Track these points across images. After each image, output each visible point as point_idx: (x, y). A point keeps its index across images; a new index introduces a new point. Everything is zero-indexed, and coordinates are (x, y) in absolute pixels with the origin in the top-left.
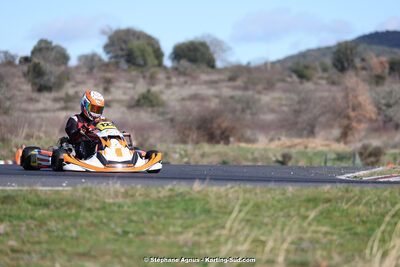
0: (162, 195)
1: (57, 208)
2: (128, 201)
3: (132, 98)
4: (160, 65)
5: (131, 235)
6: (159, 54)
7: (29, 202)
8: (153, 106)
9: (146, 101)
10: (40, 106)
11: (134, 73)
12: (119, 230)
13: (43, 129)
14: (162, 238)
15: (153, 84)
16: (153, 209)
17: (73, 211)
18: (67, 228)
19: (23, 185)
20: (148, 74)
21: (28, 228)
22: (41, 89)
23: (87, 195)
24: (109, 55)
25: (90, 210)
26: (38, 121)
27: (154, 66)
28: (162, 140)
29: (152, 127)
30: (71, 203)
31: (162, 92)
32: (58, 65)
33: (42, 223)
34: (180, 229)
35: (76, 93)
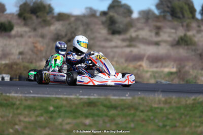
0: (188, 102)
1: (122, 110)
2: (167, 106)
3: (174, 40)
4: (194, 17)
5: (168, 128)
6: (192, 10)
7: (105, 106)
8: (187, 45)
9: (183, 42)
10: (113, 44)
11: (176, 23)
12: (161, 124)
13: (115, 59)
14: (187, 129)
15: (188, 30)
16: (182, 111)
17: (132, 112)
18: (128, 123)
19: (101, 95)
20: (185, 24)
21: (104, 122)
22: (114, 32)
23: (141, 101)
24: (159, 11)
25: (142, 111)
26: (111, 54)
27: (189, 18)
28: (194, 68)
29: (187, 59)
30: (131, 107)
31: (194, 36)
32: (125, 17)
33: (112, 119)
34: (198, 124)
35: (137, 36)
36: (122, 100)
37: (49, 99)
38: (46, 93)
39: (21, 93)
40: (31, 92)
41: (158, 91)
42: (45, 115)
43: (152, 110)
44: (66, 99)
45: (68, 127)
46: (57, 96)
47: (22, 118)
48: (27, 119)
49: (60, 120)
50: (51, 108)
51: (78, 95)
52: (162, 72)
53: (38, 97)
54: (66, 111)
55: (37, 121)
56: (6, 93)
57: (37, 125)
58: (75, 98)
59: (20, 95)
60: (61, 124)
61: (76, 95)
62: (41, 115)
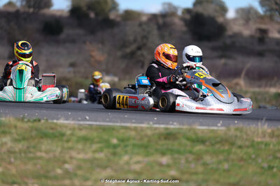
36: (213, 131)
37: (112, 129)
38: (108, 120)
39: (73, 120)
40: (87, 118)
41: (262, 119)
42: (106, 151)
43: (253, 145)
44: (135, 129)
45: (137, 167)
46: (123, 124)
47: (74, 154)
48: (81, 156)
49: (126, 158)
50: (115, 141)
51: (151, 123)
52: (267, 93)
53: (97, 125)
54: (134, 145)
55: (95, 159)
56: (53, 119)
57: (95, 164)
58: (148, 128)
59: (72, 122)
60: (128, 163)
61: (149, 124)
62: (101, 150)
